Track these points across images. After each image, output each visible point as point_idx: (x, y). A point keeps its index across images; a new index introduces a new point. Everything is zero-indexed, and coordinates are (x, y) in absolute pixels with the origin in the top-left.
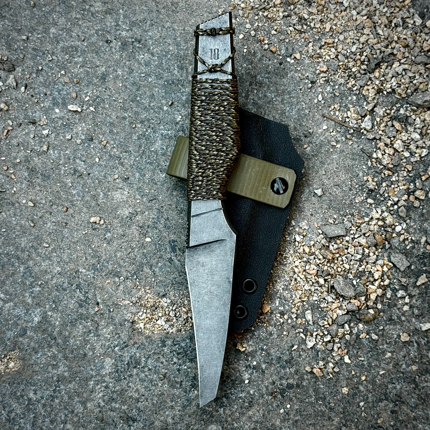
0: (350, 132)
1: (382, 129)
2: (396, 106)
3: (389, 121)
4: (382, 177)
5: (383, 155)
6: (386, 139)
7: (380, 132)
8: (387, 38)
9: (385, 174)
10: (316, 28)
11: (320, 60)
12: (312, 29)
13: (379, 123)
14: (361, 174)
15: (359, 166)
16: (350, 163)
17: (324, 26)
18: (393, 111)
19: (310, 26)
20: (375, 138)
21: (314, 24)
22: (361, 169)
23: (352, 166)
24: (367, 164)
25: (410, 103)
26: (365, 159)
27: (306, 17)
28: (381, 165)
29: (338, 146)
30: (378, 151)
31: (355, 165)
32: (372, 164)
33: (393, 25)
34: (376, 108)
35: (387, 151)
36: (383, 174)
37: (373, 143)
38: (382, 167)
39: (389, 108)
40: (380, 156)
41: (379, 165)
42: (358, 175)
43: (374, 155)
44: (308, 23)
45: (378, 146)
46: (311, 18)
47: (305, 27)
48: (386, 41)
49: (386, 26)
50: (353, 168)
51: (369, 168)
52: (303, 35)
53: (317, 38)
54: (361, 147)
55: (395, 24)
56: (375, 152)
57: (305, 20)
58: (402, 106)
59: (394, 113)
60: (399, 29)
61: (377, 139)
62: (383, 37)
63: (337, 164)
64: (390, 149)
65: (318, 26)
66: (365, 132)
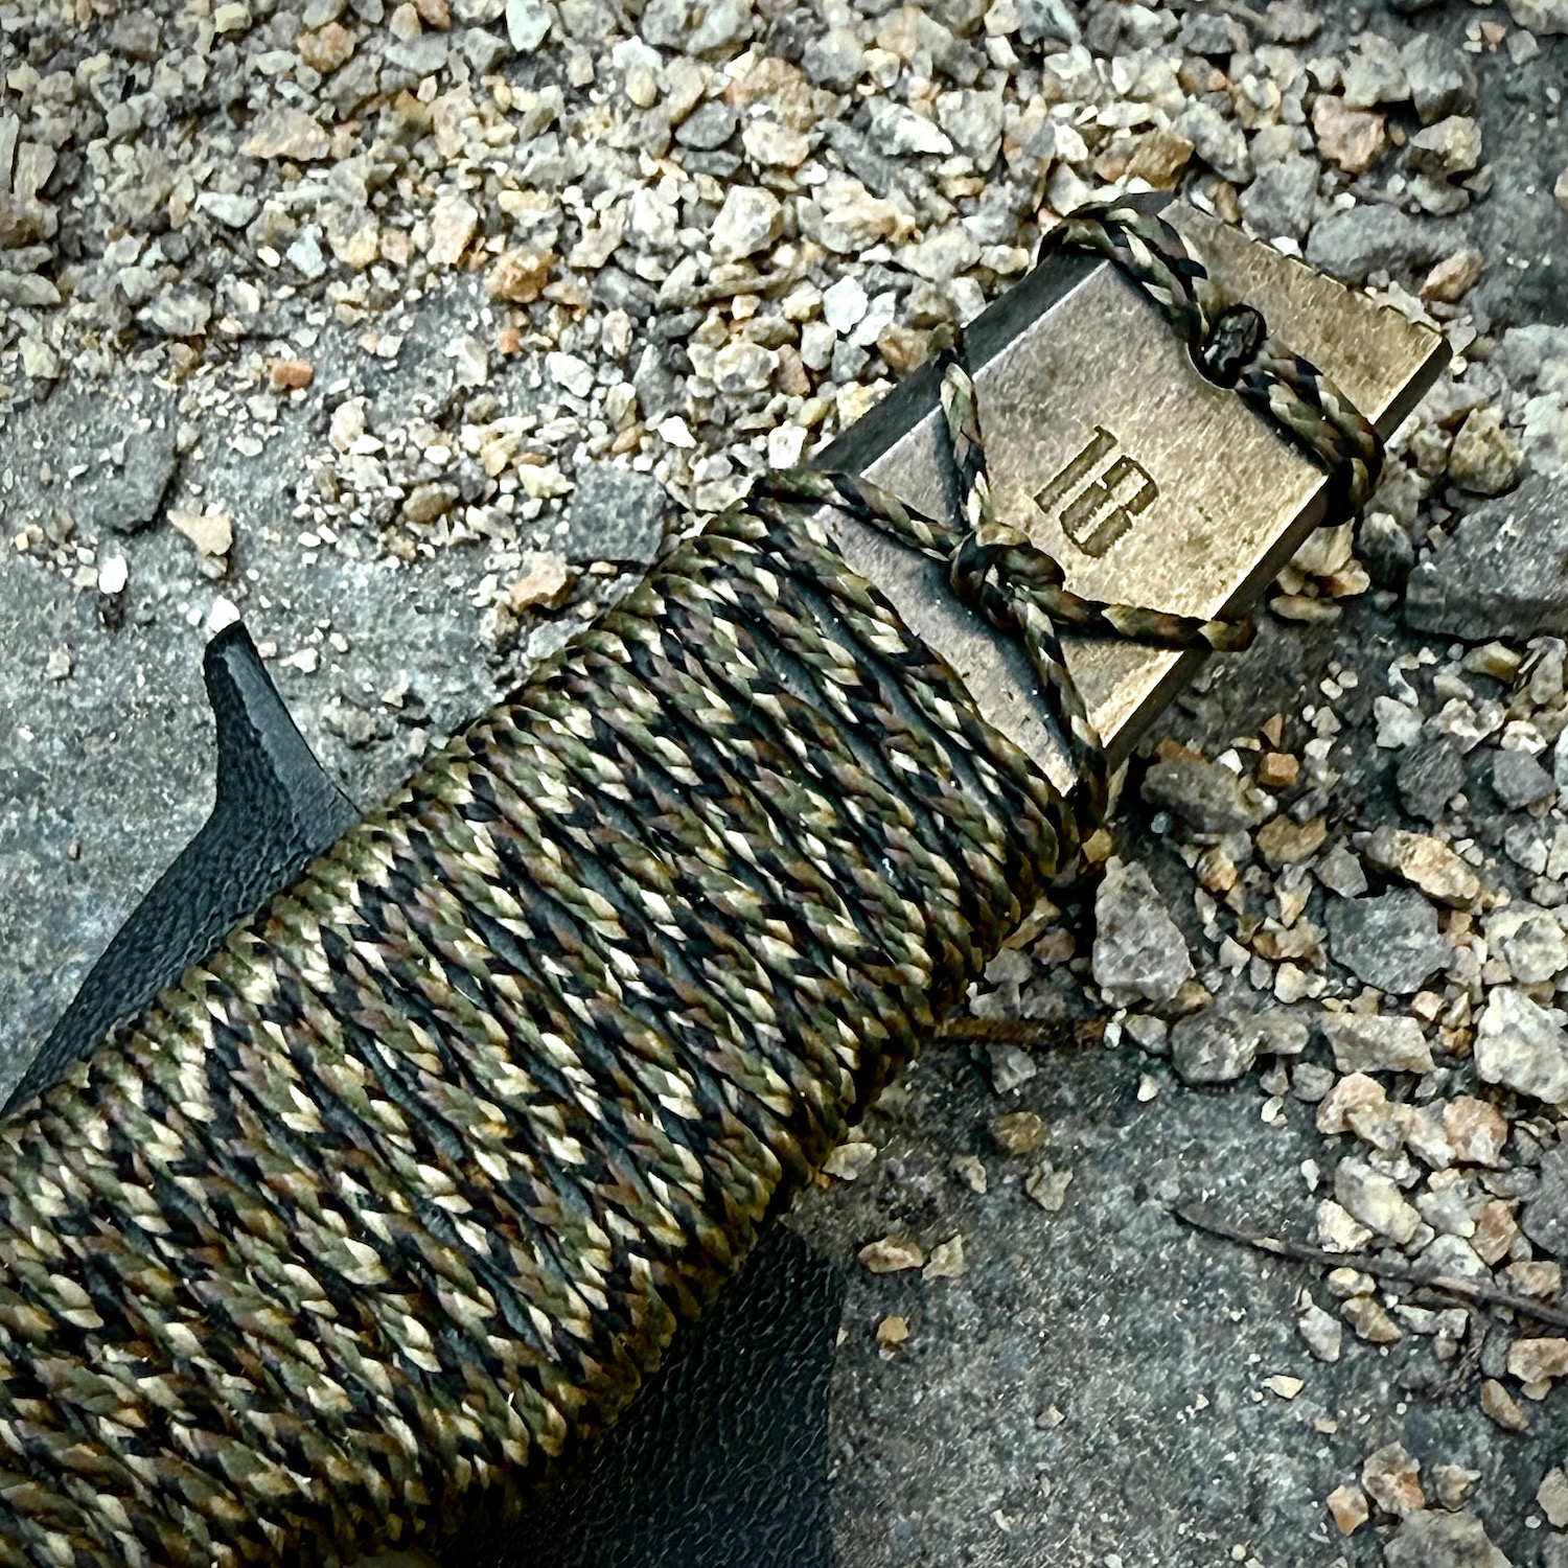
0: (1007, 1081)
1: (1288, 944)
2: (1323, 700)
3: (1322, 852)
4: (1500, 1429)
5: (1409, 1193)
6: (1374, 1027)
7: (1289, 981)
8: (1001, 160)
9: (1512, 1383)
10: (346, 273)
11: (478, 518)
12: (313, 291)
13: (1236, 899)
14: (1284, 1482)
15: (1225, 1400)
16: (1124, 1392)
17: (419, 235)
18: (1318, 749)
19: (287, 272)
20: (1265, 1060)
21: (326, 249)
22: (1265, 1420)
23: (1161, 1414)
24: (1300, 1339)
25: (1435, 624)
26: (1259, 1299)
27: (228, 207)
28: (1440, 1298)
29: (949, 1259)
30: (1351, 1166)
31: (1182, 1399)
32: (1348, 1325)
33: (1002, 51)
34: (1153, 774)
35: (1438, 1149)
36: (1498, 1394)
37: (1269, 1112)
38: (1458, 1318)
39: (1274, 729)
40: (1388, 1211)
41: (1419, 1317)
42: (1259, 1491)
43: (1337, 1229)
44: (270, 257)
45: (1329, 1121)
46: (276, 206)
47: (248, 295)
48: (1004, 195)
49: (944, 77)
50: (1177, 1436)
51: (1336, 1382)
52: (251, 364)
53: (389, 346)
54: (1170, 1189)
55: (1014, 38)
56: (1325, 1188)
57: (230, 235)
58: (1375, 684)
59: (1334, 761)
60: (1071, 65)
61: (1290, 1061)
62: (961, 164)
63: (1002, 1454)
64: (1450, 1112)
65: (357, 248)
66: (1151, 1032)
